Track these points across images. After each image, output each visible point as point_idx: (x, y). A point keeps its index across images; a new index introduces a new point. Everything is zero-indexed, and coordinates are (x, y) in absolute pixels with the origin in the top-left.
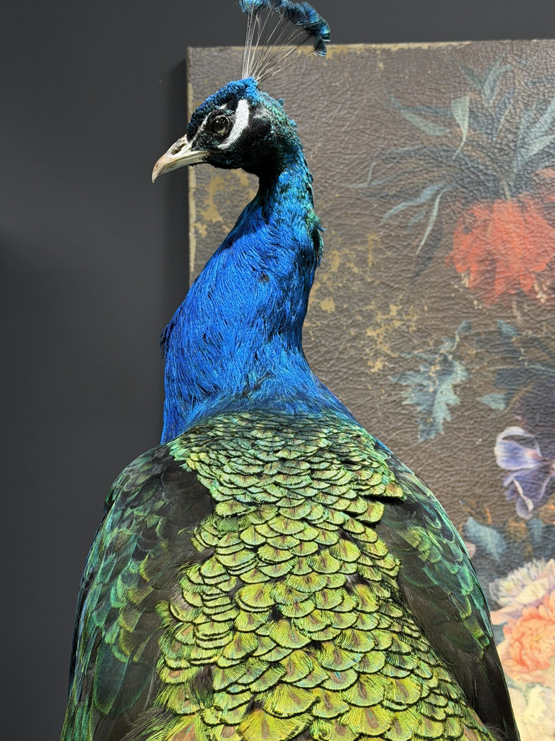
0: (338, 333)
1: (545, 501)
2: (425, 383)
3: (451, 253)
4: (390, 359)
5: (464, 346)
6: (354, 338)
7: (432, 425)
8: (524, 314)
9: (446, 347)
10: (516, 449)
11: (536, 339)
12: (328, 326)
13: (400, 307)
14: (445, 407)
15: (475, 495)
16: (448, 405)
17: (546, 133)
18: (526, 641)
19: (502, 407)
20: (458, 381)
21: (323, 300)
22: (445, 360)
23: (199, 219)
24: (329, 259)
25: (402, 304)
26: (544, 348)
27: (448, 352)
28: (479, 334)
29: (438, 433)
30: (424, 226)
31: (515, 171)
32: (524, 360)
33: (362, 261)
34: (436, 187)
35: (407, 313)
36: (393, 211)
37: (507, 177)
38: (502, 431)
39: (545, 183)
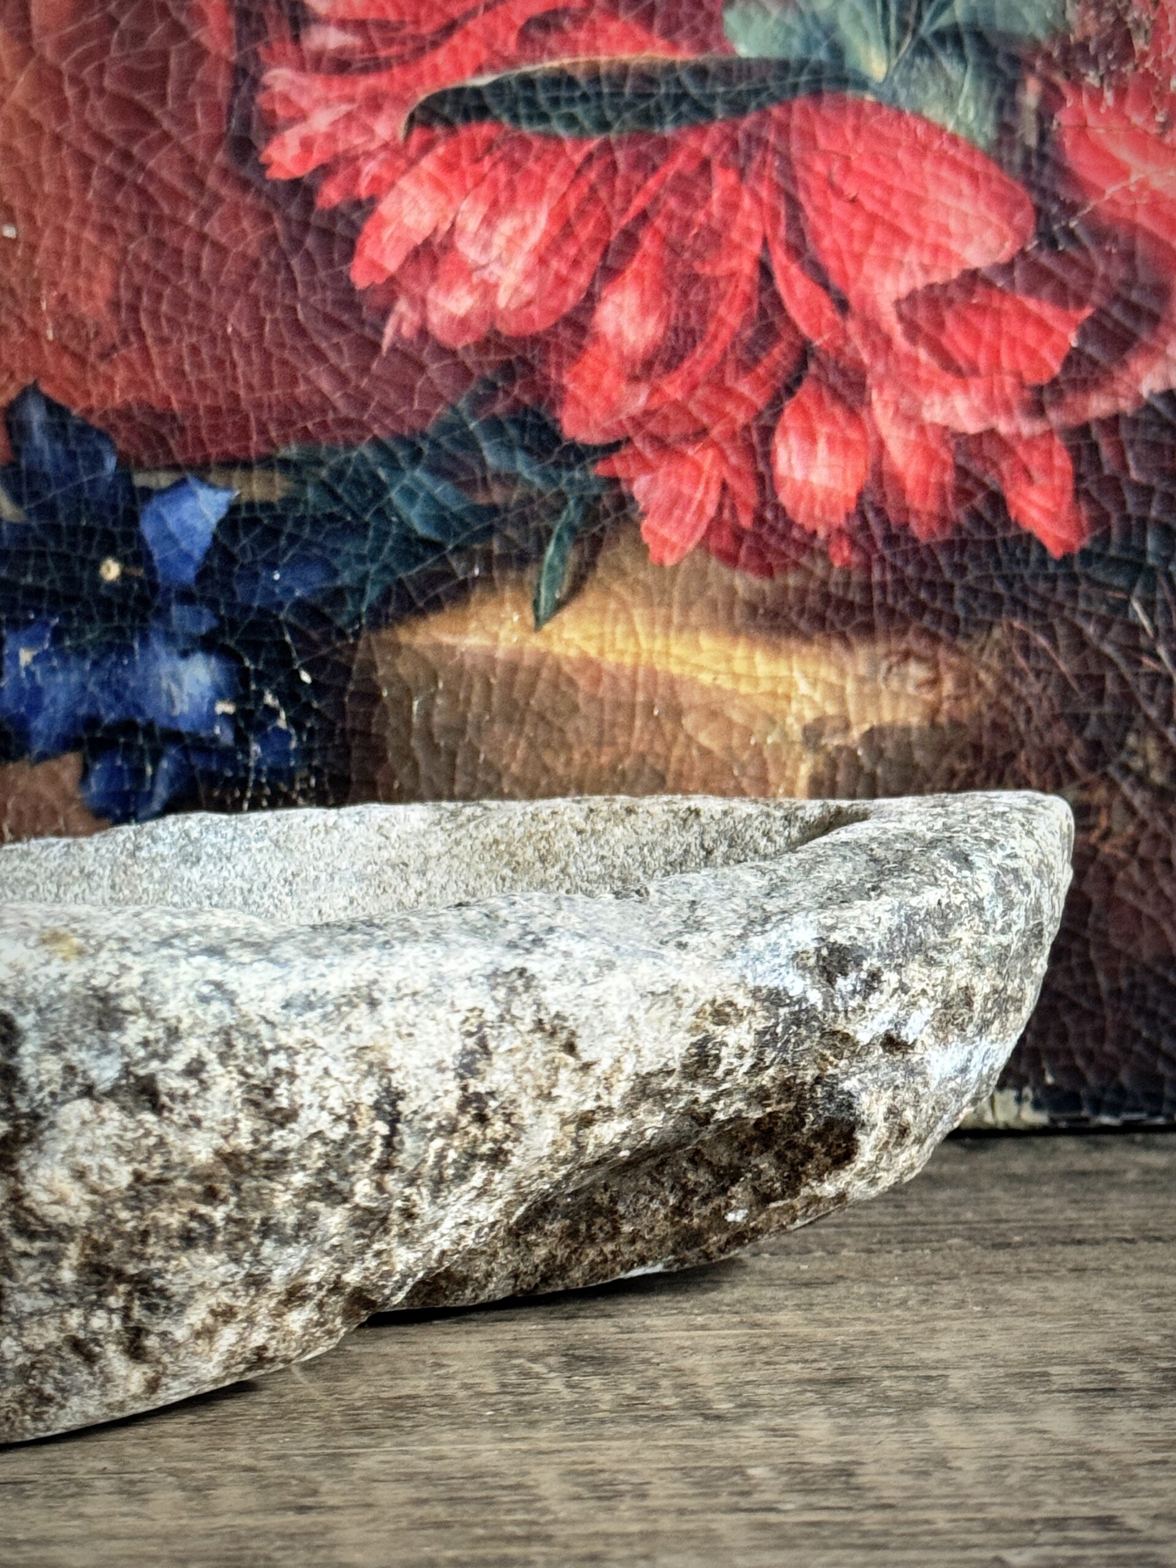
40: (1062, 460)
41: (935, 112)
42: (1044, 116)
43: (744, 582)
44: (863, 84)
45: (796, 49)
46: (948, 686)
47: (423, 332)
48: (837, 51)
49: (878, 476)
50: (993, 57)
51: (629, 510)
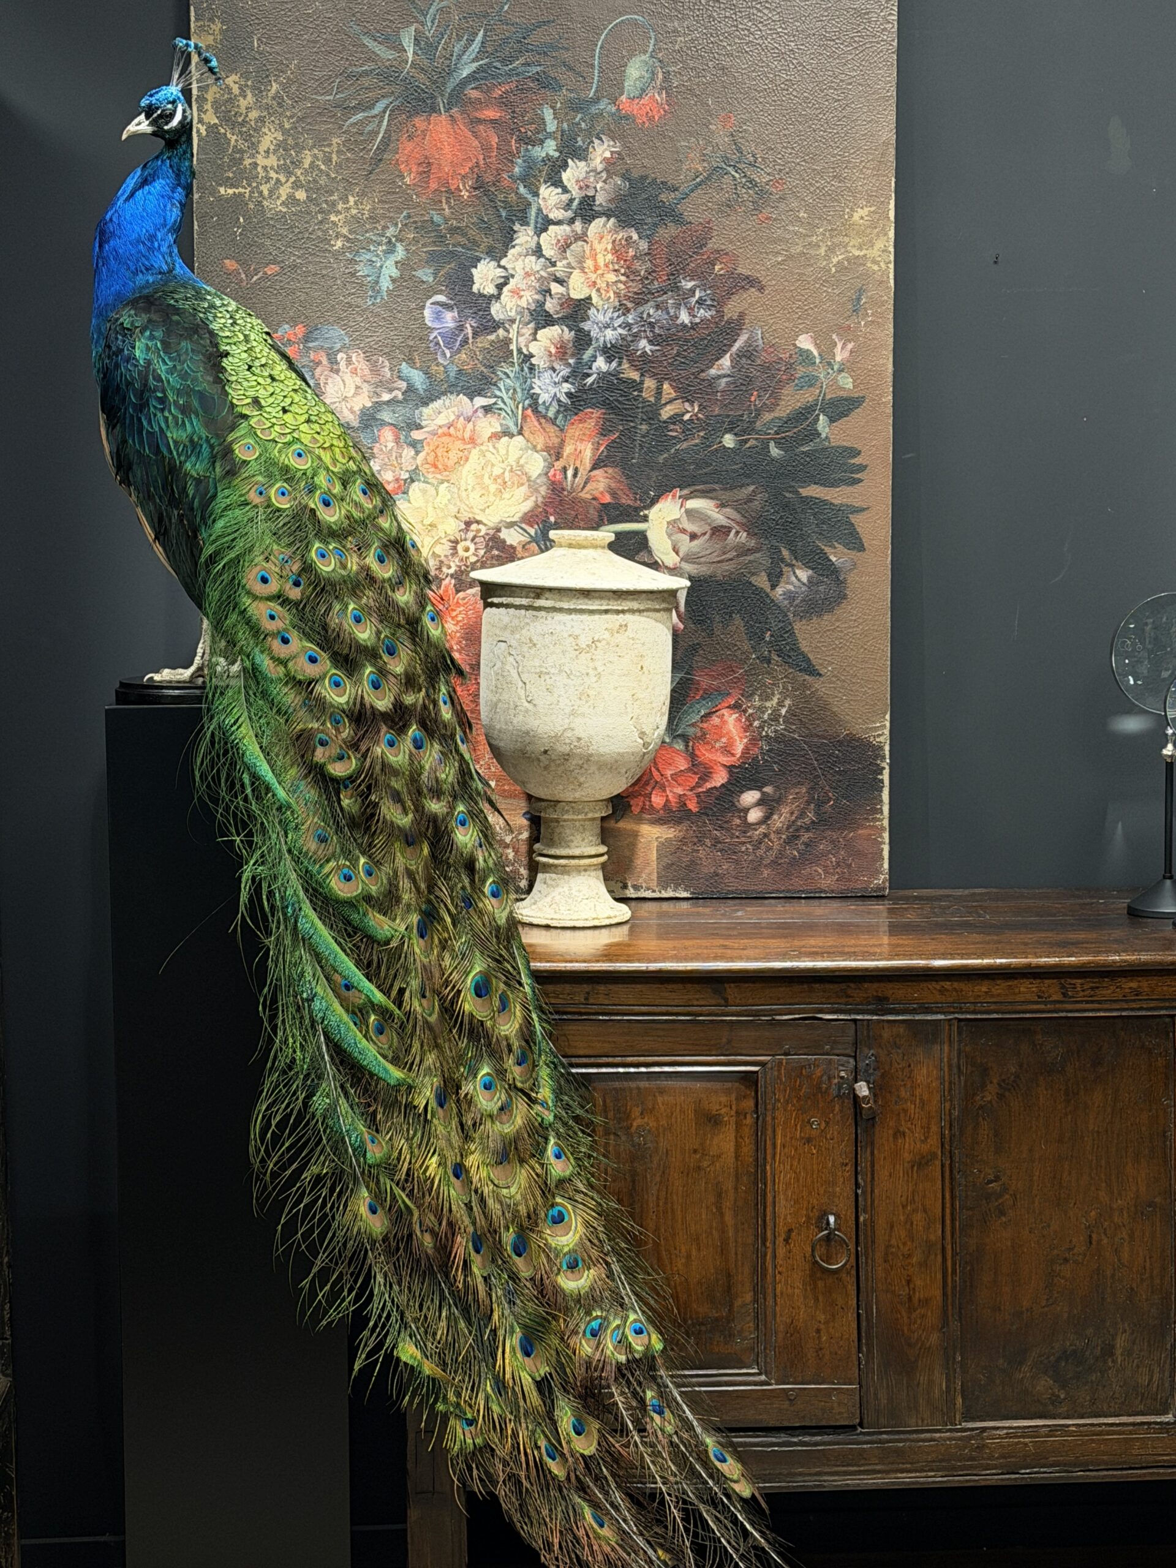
0: (308, 218)
1: (459, 351)
2: (374, 259)
3: (397, 156)
4: (348, 240)
5: (405, 231)
6: (321, 222)
7: (378, 292)
8: (450, 208)
9: (391, 232)
10: (440, 312)
11: (459, 228)
12: (300, 211)
13: (357, 199)
14: (388, 278)
15: (408, 346)
16: (390, 277)
17: (473, 61)
18: (440, 452)
19: (431, 279)
20: (399, 258)
21: (297, 190)
22: (390, 242)
23: (200, 121)
24: (302, 158)
25: (358, 196)
26: (464, 235)
27: (392, 235)
28: (415, 222)
29: (382, 298)
30: (377, 133)
31: (449, 90)
32: (449, 244)
33: (328, 160)
34: (385, 101)
35: (362, 204)
36: (353, 120)
37: (442, 95)
38: (430, 297)
39: (471, 102)
40: (695, 798)
42: (693, 746)
46: (677, 832)
49: (668, 800)
50: (685, 738)
51: (630, 806)
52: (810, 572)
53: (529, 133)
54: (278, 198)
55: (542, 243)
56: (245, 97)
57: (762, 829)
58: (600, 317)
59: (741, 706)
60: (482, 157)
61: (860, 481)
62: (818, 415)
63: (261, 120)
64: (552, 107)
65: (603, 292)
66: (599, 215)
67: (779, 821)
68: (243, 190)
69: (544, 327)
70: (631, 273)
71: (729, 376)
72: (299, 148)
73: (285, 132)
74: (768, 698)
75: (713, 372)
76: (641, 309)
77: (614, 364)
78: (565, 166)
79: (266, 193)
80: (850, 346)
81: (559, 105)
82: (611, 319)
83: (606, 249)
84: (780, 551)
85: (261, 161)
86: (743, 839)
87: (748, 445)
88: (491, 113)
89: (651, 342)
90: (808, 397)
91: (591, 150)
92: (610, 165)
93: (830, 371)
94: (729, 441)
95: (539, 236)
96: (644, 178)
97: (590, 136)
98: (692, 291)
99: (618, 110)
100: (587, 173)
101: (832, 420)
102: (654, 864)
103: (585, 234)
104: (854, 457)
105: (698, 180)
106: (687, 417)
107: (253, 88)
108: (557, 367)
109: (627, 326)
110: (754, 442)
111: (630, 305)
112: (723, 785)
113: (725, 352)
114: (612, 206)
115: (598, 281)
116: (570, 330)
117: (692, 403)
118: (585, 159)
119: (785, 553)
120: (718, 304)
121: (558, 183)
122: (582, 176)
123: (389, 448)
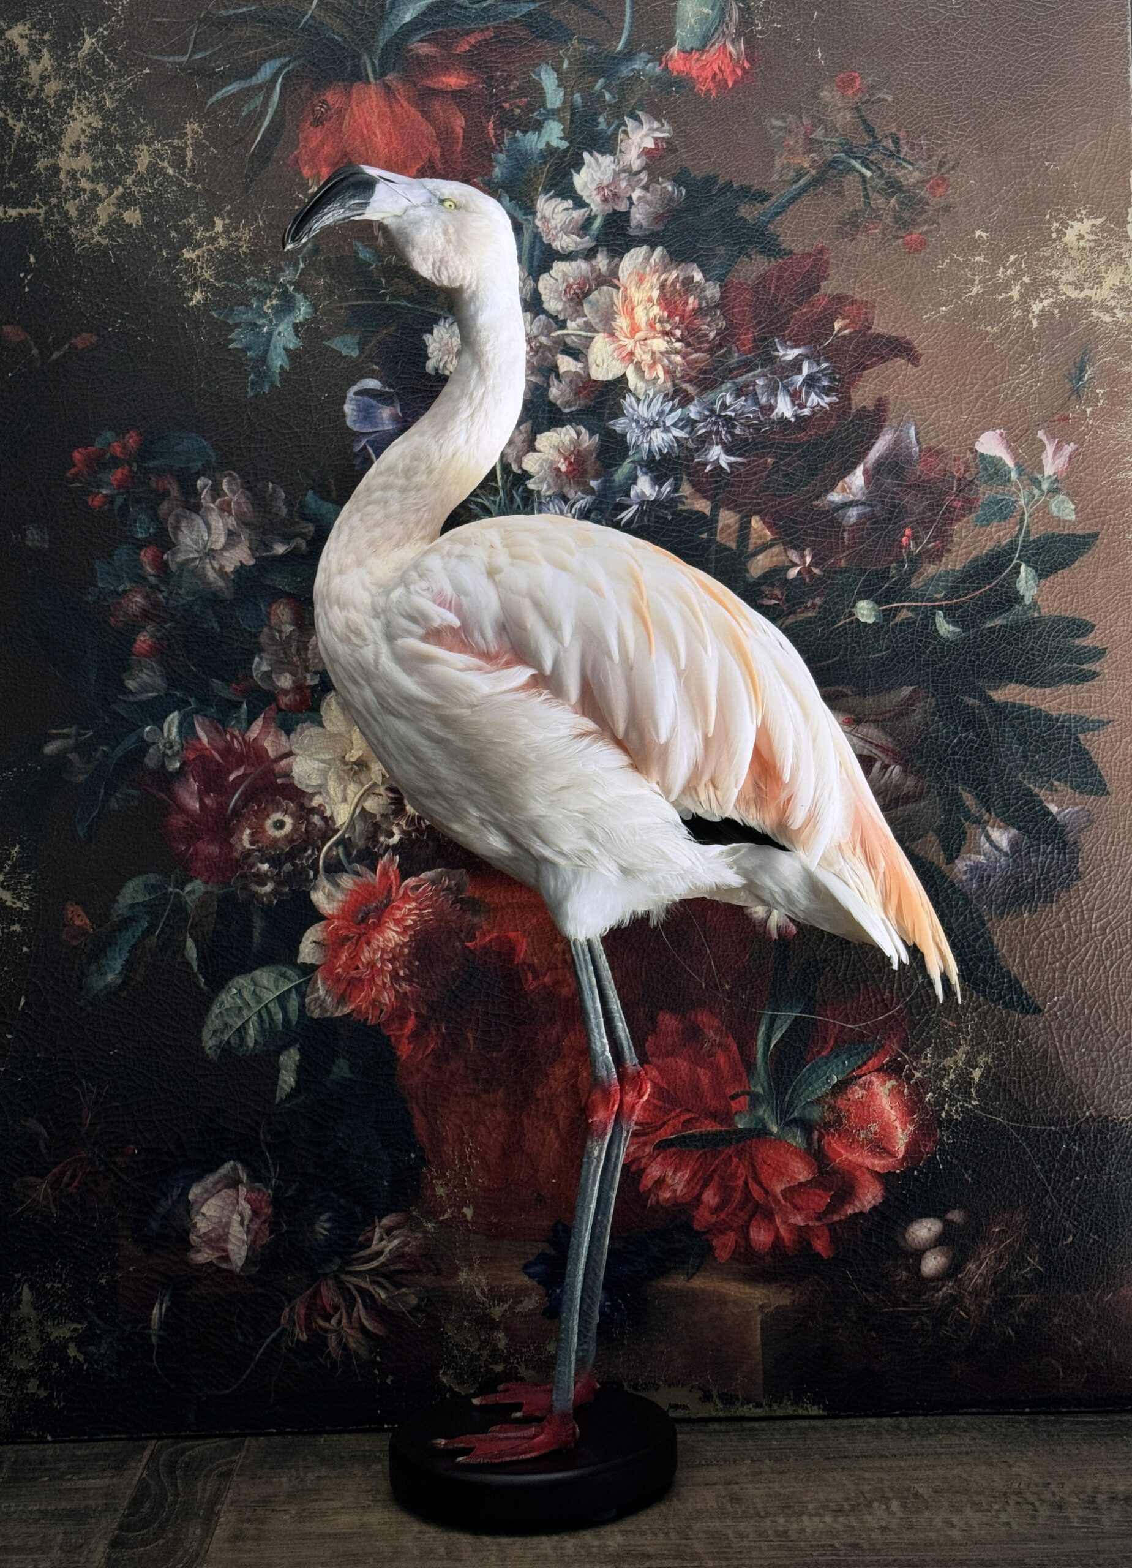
2: (260, 322)
3: (297, 153)
4: (216, 291)
5: (310, 275)
6: (168, 261)
7: (266, 375)
9: (287, 276)
10: (372, 406)
12: (133, 244)
13: (227, 221)
14: (283, 352)
16: (286, 349)
19: (355, 354)
20: (301, 318)
21: (127, 209)
22: (286, 292)
24: (135, 157)
25: (230, 218)
27: (289, 282)
29: (273, 385)
30: (262, 115)
31: (381, 44)
32: (384, 294)
33: (179, 162)
34: (277, 63)
35: (237, 229)
36: (219, 95)
37: (369, 51)
38: (355, 384)
39: (419, 62)
40: (826, 1232)
41: (790, 1141)
42: (819, 1140)
43: (742, 1267)
44: (771, 1134)
45: (753, 1126)
46: (797, 1294)
47: (658, 1202)
48: (764, 1126)
49: (778, 1237)
50: (806, 1126)
51: (711, 1248)
52: (1014, 831)
53: (518, 111)
54: (95, 222)
55: (541, 287)
56: (38, 59)
57: (948, 1288)
58: (642, 411)
59: (902, 1069)
60: (437, 151)
61: (1094, 675)
62: (1018, 566)
63: (66, 96)
64: (554, 69)
65: (646, 369)
66: (638, 242)
67: (977, 1272)
68: (33, 211)
69: (549, 430)
70: (691, 338)
71: (863, 504)
72: (129, 140)
73: (106, 116)
74: (947, 1052)
75: (835, 497)
76: (709, 396)
77: (667, 488)
78: (578, 164)
79: (73, 213)
80: (1069, 449)
81: (566, 65)
82: (661, 413)
83: (650, 300)
84: (960, 799)
85: (65, 161)
86: (914, 1307)
87: (898, 620)
88: (453, 81)
89: (729, 451)
90: (998, 535)
91: (621, 136)
92: (654, 160)
93: (1036, 492)
94: (865, 611)
95: (536, 280)
96: (710, 180)
97: (619, 116)
98: (795, 366)
99: (666, 69)
100: (616, 174)
101: (1042, 574)
102: (758, 1355)
103: (614, 273)
104: (1084, 635)
105: (802, 182)
106: (793, 573)
107: (53, 46)
108: (571, 494)
109: (688, 423)
110: (910, 614)
111: (690, 388)
112: (874, 1208)
113: (854, 466)
114: (660, 228)
115: (638, 351)
116: (592, 434)
117: (800, 549)
118: (612, 152)
119: (969, 800)
120: (841, 385)
121: (566, 191)
122: (607, 178)
123: (284, 635)
